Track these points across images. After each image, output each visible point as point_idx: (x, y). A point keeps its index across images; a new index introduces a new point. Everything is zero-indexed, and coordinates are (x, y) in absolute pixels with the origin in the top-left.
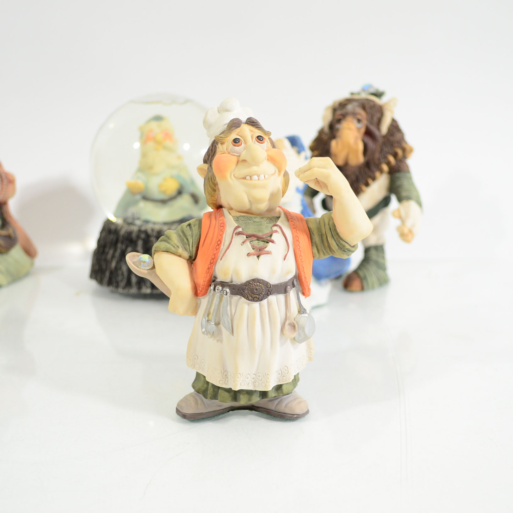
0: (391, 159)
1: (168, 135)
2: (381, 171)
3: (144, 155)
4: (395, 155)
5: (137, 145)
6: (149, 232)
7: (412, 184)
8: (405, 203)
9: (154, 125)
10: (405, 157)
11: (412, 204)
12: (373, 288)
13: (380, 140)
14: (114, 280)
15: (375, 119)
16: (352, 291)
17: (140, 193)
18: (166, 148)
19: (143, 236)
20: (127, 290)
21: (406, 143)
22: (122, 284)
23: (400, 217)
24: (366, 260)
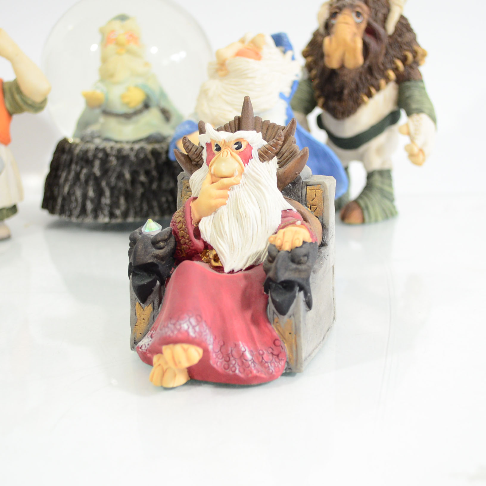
0: (399, 64)
1: (133, 37)
2: (387, 79)
3: (104, 60)
4: (404, 60)
5: (95, 47)
6: (108, 150)
7: (425, 95)
8: (415, 117)
9: (117, 25)
10: (416, 63)
11: (424, 118)
12: (376, 221)
13: (386, 41)
14: (66, 208)
15: (380, 16)
16: (350, 224)
17: (100, 106)
18: (129, 52)
19: (100, 155)
20: (81, 219)
21: (418, 45)
22: (77, 212)
23: (409, 134)
24: (369, 187)
